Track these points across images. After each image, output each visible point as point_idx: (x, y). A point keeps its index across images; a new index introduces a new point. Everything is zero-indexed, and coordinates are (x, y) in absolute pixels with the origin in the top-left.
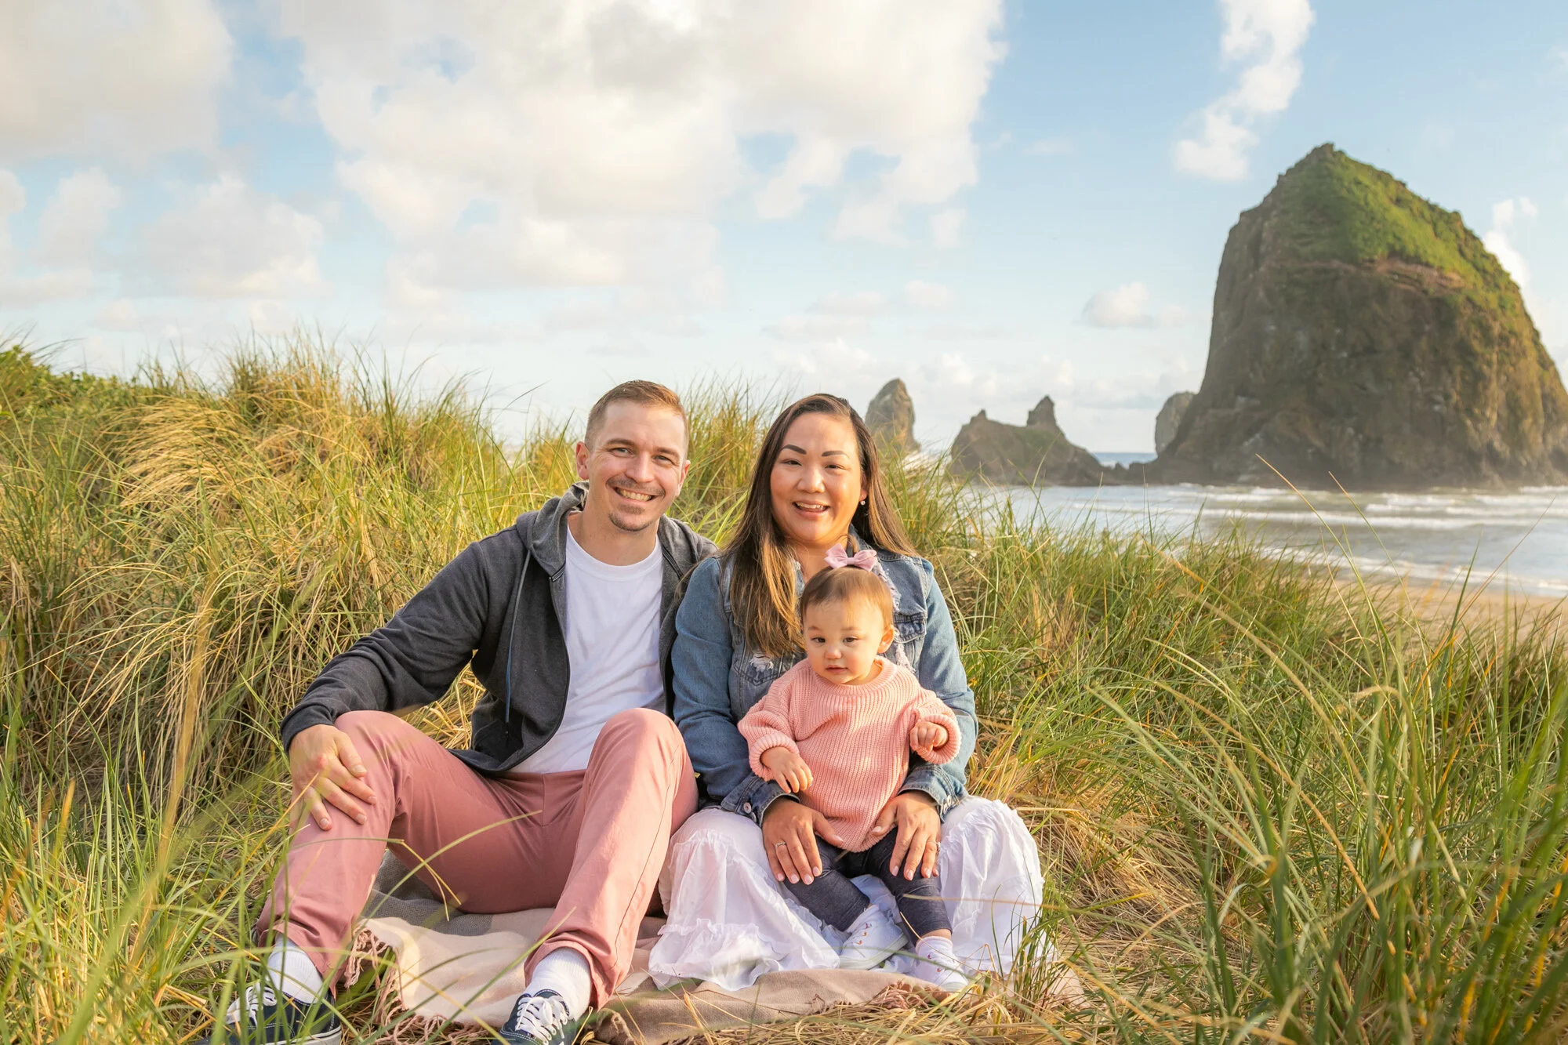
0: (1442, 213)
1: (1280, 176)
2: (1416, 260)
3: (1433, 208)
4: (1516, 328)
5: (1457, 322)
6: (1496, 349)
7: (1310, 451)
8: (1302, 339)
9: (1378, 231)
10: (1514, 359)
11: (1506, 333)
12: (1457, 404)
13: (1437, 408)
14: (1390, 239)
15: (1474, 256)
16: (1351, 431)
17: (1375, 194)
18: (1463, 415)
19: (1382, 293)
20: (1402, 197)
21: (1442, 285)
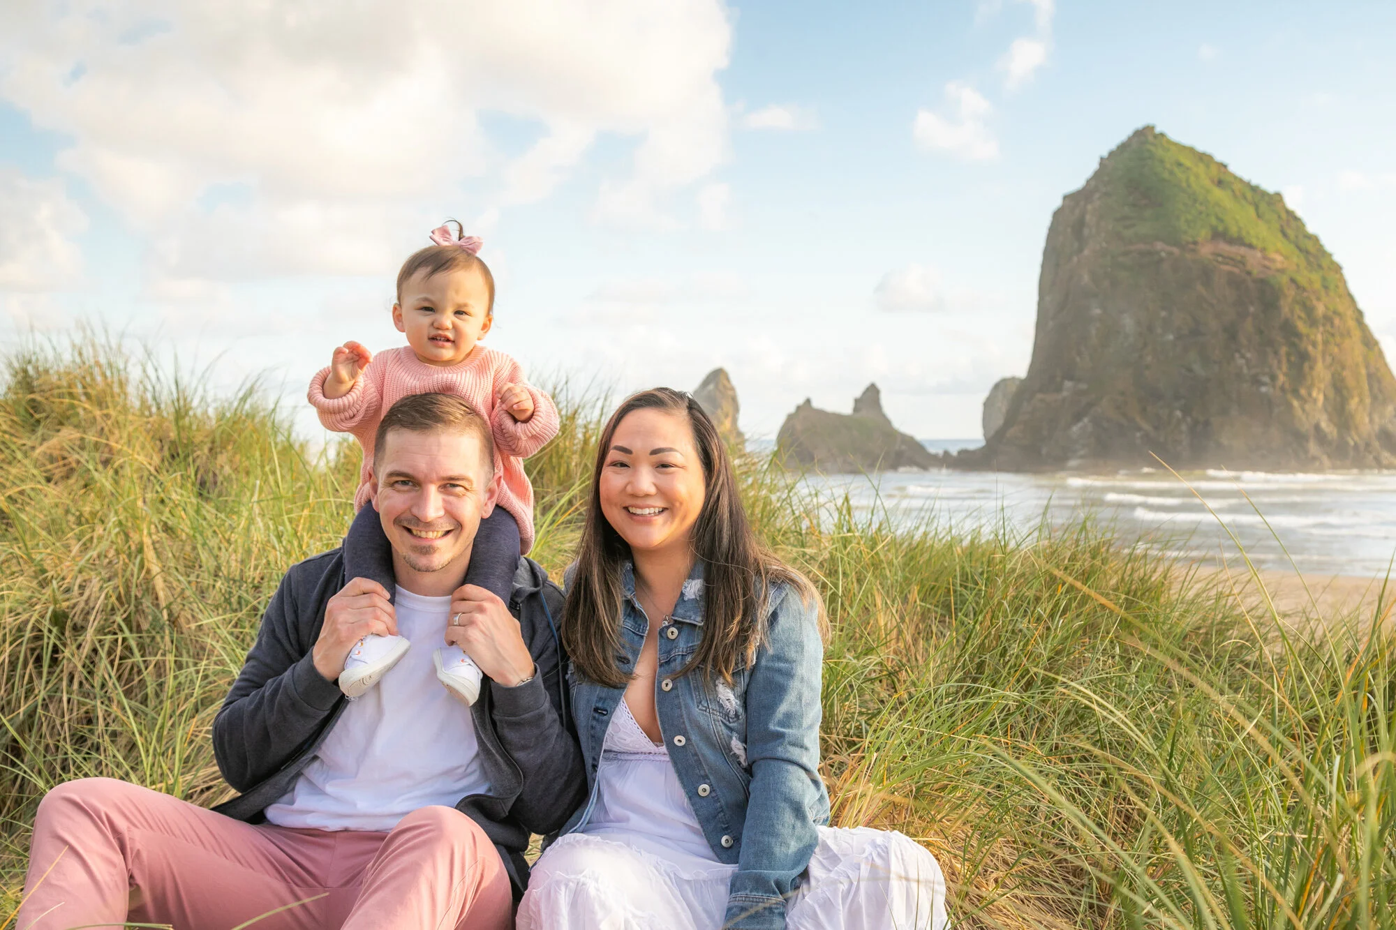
0: (1264, 194)
1: (1102, 159)
2: (1239, 241)
3: (1255, 189)
4: (1341, 309)
5: (1282, 302)
6: (1321, 329)
7: (1138, 434)
8: (1128, 322)
9: (1201, 213)
10: (1338, 339)
11: (1330, 313)
12: (1283, 384)
13: (1264, 389)
14: (1213, 221)
15: (1297, 237)
16: (1178, 413)
17: (1197, 176)
18: (1289, 396)
19: (1206, 274)
20: (1222, 177)
21: (1265, 267)
